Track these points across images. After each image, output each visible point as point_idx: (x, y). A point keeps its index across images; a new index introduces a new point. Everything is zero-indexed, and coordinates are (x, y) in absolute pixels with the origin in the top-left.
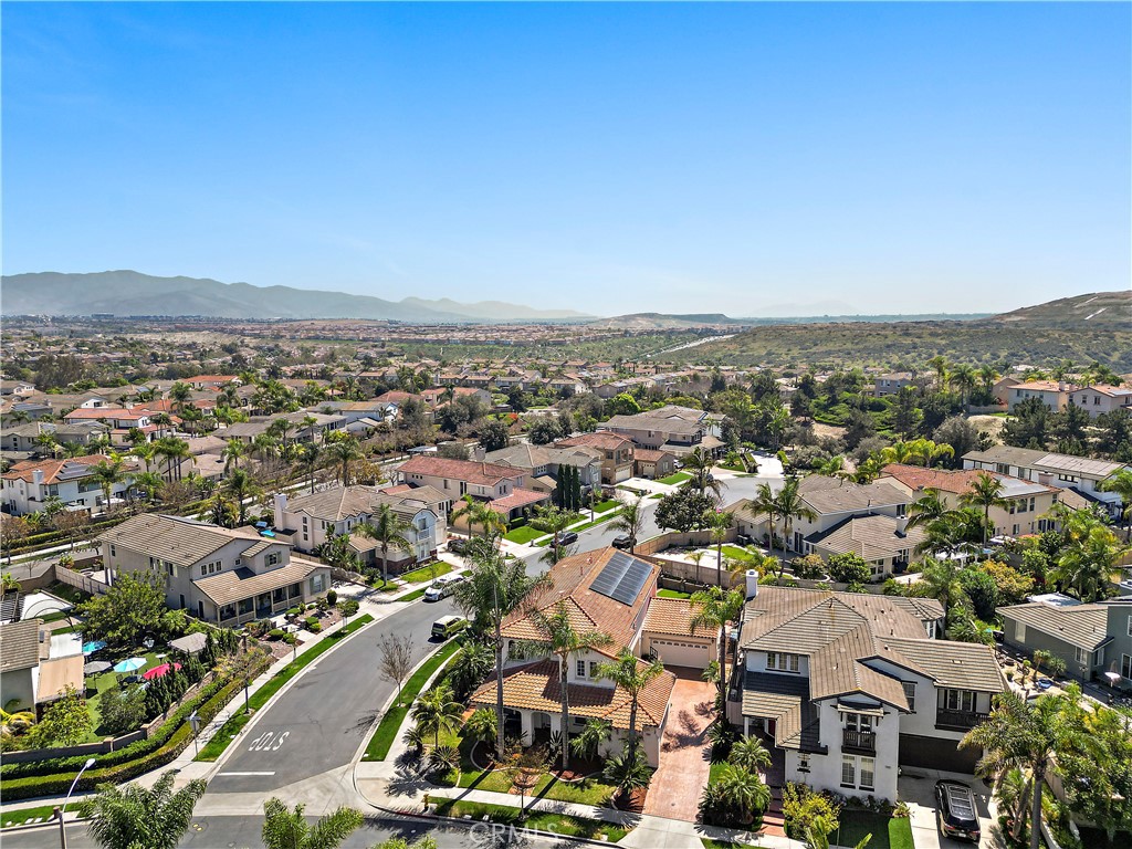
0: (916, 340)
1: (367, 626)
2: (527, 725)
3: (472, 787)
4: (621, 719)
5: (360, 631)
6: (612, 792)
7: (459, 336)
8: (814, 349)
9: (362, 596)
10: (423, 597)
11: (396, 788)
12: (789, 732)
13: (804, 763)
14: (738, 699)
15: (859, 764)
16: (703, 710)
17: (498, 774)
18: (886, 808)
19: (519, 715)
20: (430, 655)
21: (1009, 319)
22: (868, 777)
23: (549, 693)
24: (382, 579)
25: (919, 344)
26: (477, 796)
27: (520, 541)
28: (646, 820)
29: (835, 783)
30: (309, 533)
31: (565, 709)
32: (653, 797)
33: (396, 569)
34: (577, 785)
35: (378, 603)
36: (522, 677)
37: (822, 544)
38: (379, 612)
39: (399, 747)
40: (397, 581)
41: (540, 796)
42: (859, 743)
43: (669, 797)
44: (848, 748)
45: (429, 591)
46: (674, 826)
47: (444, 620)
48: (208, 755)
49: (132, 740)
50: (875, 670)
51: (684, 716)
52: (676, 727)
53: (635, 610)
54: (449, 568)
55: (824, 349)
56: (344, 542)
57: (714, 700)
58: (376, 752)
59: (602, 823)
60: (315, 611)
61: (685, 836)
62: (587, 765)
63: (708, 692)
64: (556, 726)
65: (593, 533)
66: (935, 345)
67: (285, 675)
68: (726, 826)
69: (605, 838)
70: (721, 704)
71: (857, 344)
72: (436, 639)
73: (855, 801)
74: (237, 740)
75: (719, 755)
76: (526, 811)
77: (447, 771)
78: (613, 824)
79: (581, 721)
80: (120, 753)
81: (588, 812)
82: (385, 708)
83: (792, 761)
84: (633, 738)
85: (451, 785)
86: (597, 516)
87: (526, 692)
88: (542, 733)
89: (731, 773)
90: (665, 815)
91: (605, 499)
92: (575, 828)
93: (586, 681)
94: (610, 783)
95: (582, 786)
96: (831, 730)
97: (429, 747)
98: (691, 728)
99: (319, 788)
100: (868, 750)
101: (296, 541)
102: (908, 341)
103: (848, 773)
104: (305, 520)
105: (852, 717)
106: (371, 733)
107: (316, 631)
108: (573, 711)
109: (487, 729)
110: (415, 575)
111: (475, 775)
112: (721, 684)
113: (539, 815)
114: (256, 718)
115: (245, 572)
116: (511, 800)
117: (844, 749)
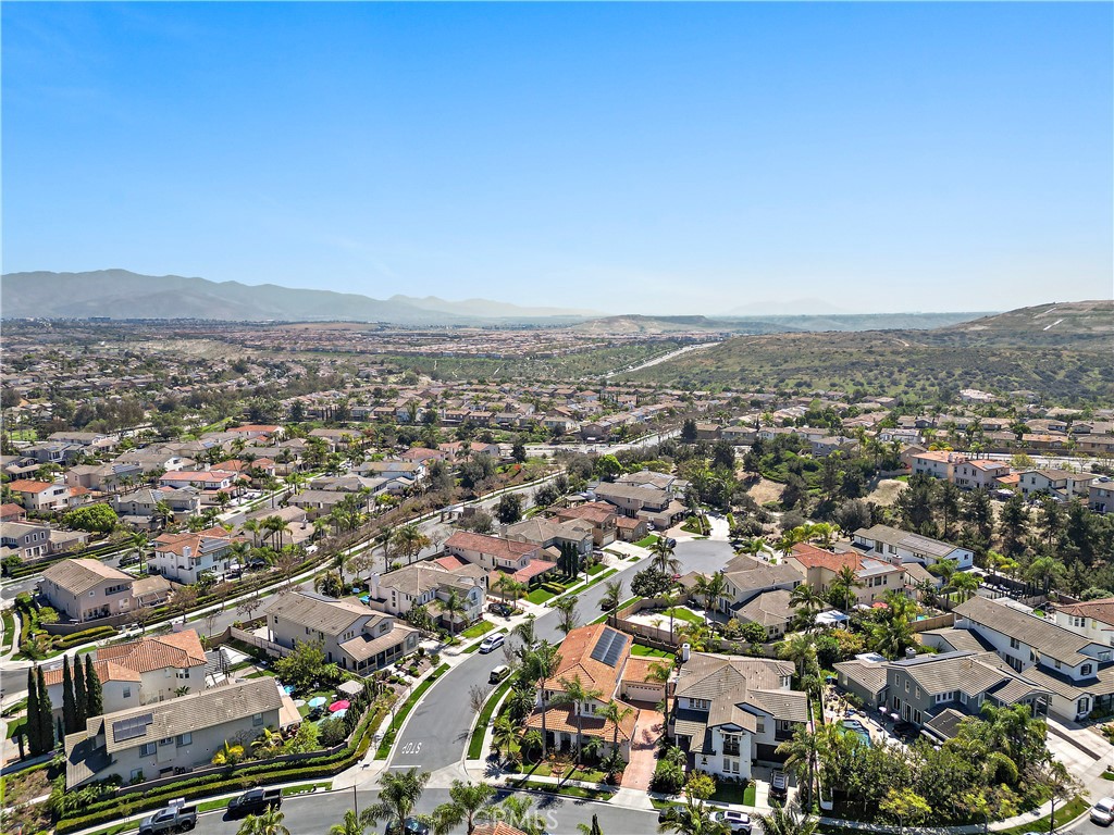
0: (879, 358)
1: (447, 672)
2: (558, 740)
3: (530, 774)
4: (609, 737)
5: (444, 675)
6: (604, 775)
7: (451, 347)
8: (784, 366)
9: (439, 648)
10: (479, 650)
11: (489, 774)
12: (697, 744)
13: (705, 760)
14: (673, 723)
15: (732, 759)
16: (655, 729)
17: (544, 766)
18: (745, 782)
19: (553, 734)
20: (492, 693)
21: (972, 329)
22: (736, 766)
23: (569, 721)
24: (450, 636)
25: (882, 362)
26: (533, 778)
27: (537, 602)
28: (622, 790)
29: (720, 769)
30: (397, 602)
31: (579, 732)
32: (627, 777)
33: (459, 629)
34: (586, 771)
35: (450, 655)
36: (553, 712)
37: (739, 612)
38: (453, 662)
39: (486, 751)
40: (459, 637)
41: (567, 778)
42: (732, 749)
43: (634, 778)
44: (726, 752)
45: (483, 646)
46: (636, 793)
47: (498, 670)
48: (381, 756)
49: (340, 748)
50: (744, 710)
51: (645, 733)
52: (640, 739)
53: (617, 670)
54: (491, 626)
55: (793, 366)
56: (424, 610)
57: (662, 722)
58: (474, 754)
59: (599, 792)
60: (412, 661)
61: (642, 797)
62: (591, 761)
63: (658, 718)
64: (573, 740)
65: (588, 593)
66: (895, 363)
67: (407, 707)
68: (663, 793)
69: (601, 799)
70: (665, 727)
71: (824, 361)
72: (494, 681)
73: (730, 779)
74: (394, 748)
75: (661, 755)
76: (560, 785)
77: (516, 765)
78: (604, 792)
79: (587, 737)
80: (337, 756)
81: (593, 786)
82: (472, 728)
83: (698, 759)
84: (615, 747)
85: (519, 772)
86: (591, 578)
87: (558, 721)
88: (566, 743)
89: (667, 765)
90: (631, 787)
91: (595, 564)
92: (586, 794)
93: (590, 715)
94: (604, 771)
95: (588, 772)
96: (718, 743)
97: (504, 751)
98: (648, 740)
99: (449, 774)
100: (736, 753)
101: (386, 606)
102: (871, 359)
103: (726, 763)
104: (394, 593)
105: (728, 736)
106: (467, 744)
107: (417, 676)
108: (583, 732)
109: (537, 742)
110: (469, 632)
111: (531, 767)
112: (666, 714)
113: (566, 787)
114: (400, 734)
115: (368, 637)
116: (553, 780)
117: (725, 753)
